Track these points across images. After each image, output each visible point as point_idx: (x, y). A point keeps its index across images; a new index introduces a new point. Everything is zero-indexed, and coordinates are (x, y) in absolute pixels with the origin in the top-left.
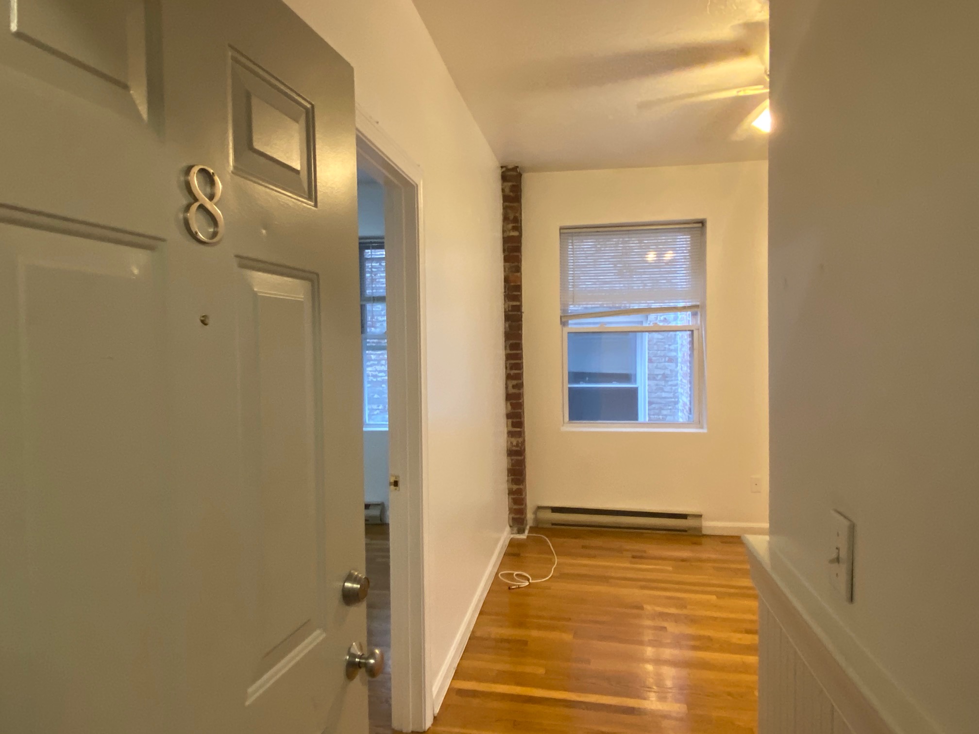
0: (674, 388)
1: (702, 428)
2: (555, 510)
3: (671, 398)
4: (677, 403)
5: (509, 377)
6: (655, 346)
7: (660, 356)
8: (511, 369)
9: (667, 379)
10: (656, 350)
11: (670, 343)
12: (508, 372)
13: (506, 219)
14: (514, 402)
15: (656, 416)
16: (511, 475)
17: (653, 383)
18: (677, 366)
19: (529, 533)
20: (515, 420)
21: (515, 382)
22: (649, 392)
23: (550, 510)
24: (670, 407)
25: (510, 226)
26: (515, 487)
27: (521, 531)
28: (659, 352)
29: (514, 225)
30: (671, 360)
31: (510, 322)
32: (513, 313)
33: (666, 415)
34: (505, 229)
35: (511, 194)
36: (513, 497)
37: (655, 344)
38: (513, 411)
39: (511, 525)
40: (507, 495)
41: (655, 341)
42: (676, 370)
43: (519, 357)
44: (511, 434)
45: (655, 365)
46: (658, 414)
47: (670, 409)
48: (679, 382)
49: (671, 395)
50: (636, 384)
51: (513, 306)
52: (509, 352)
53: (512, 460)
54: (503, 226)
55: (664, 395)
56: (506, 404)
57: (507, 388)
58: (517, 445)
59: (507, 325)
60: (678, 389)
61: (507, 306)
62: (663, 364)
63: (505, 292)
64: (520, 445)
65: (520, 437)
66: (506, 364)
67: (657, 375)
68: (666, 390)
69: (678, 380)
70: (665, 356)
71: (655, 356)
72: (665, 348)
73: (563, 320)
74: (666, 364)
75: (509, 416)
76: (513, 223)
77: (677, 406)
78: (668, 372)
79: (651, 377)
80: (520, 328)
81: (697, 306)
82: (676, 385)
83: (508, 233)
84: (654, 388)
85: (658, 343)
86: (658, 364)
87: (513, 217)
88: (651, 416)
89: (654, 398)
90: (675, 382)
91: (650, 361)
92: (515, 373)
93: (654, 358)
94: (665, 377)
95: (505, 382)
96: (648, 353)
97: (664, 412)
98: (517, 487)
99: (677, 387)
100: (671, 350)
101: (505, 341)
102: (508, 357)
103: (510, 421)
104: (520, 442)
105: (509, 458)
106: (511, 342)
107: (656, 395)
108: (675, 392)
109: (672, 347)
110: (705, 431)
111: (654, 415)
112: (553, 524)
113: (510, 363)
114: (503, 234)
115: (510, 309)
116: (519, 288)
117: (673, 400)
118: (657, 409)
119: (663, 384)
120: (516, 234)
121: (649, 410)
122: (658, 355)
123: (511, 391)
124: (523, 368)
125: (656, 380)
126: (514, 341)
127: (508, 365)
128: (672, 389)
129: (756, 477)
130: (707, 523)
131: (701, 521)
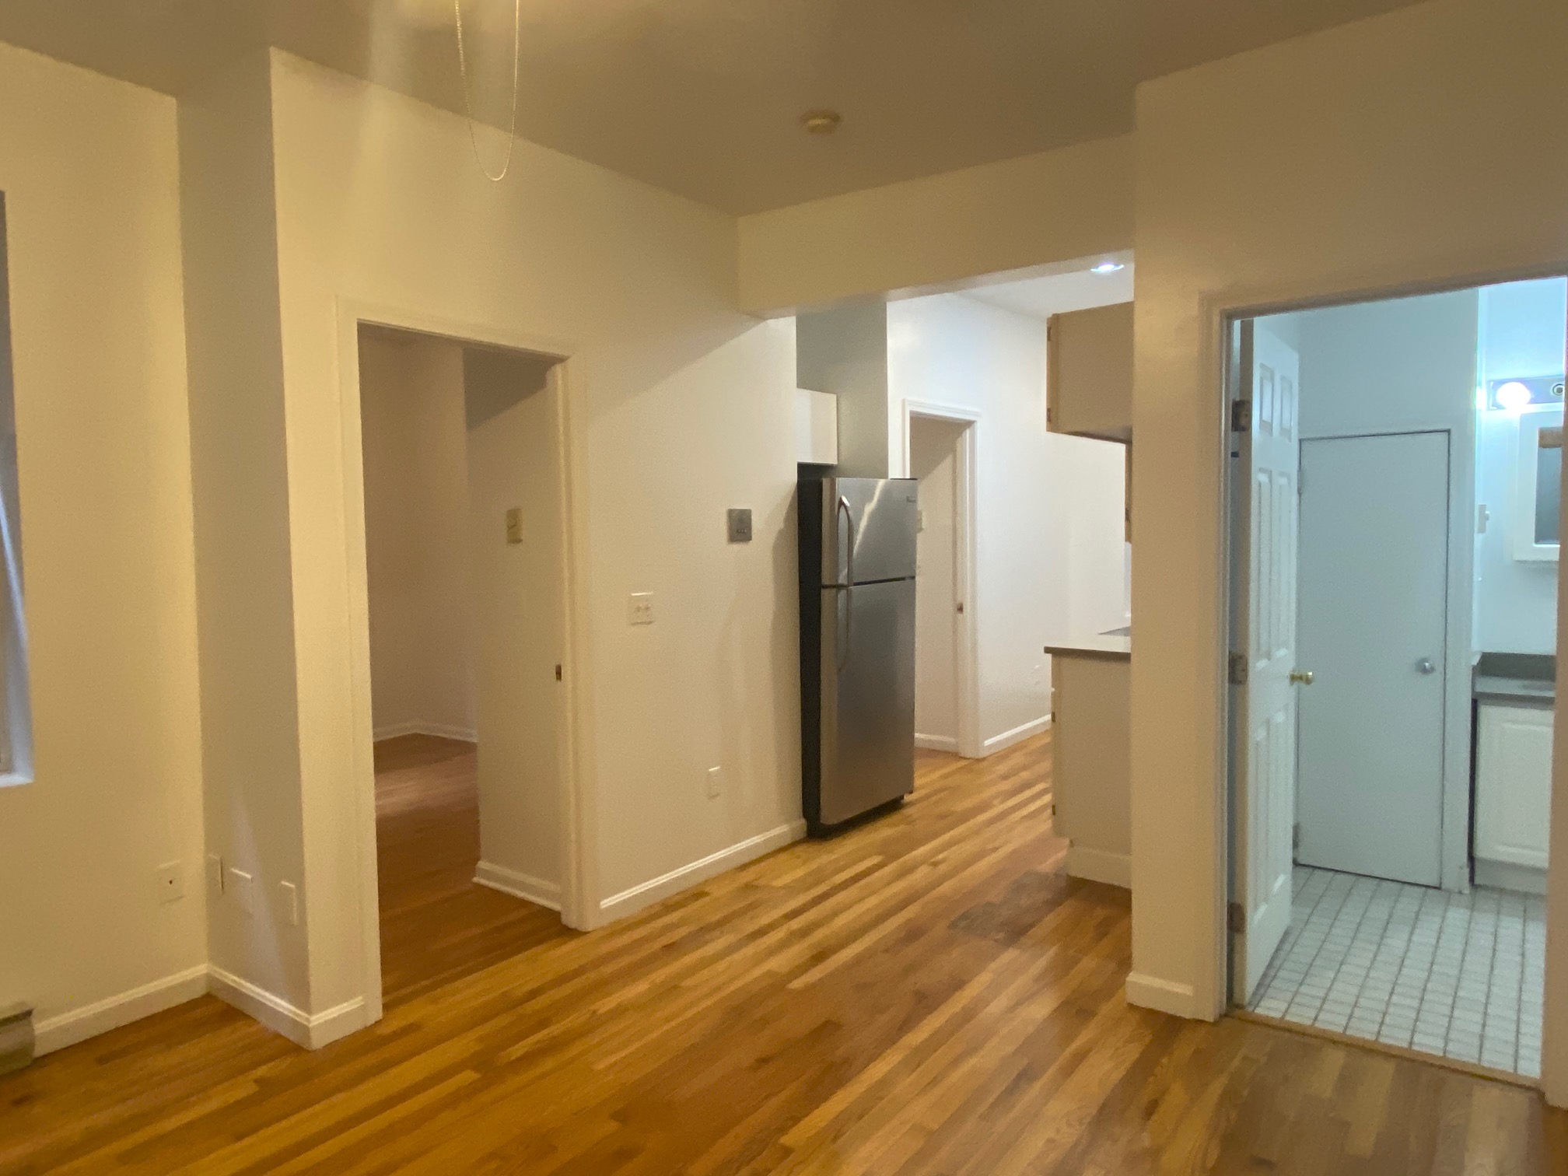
110: (17, 779)
129: (171, 863)
130: (41, 1026)
131: (30, 1024)
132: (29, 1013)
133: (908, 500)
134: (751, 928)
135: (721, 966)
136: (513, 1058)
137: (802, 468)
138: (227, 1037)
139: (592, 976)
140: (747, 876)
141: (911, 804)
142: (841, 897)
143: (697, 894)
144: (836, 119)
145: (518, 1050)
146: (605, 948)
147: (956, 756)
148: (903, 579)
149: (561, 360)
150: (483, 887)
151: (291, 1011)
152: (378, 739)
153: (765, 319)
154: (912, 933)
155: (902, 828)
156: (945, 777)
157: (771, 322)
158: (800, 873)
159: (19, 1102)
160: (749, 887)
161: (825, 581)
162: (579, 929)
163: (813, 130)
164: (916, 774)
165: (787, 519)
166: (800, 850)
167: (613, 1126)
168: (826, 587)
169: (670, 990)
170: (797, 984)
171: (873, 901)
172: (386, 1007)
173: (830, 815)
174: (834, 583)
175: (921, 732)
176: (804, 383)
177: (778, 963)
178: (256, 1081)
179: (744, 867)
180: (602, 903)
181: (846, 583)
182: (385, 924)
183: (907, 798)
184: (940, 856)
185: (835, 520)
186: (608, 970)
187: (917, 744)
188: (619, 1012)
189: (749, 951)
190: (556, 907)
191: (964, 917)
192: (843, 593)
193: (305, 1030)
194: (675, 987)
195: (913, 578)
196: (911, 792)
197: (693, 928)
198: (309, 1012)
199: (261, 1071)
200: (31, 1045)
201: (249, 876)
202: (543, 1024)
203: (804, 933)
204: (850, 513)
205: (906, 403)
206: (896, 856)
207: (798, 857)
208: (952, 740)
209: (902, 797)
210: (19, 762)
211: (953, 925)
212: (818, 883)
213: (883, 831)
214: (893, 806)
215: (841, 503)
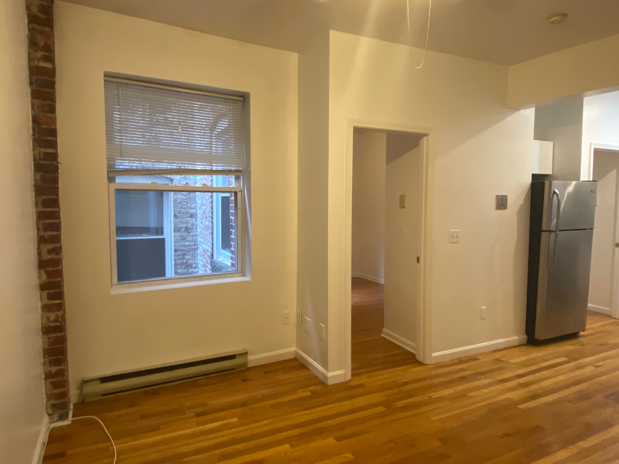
0: (194, 238)
1: (244, 275)
2: (105, 380)
3: (192, 246)
4: (196, 249)
5: (41, 240)
6: (179, 205)
7: (183, 213)
8: (45, 230)
9: (189, 231)
10: (180, 208)
11: (191, 203)
12: (42, 233)
13: (33, 44)
14: (50, 269)
15: (180, 261)
16: (48, 357)
17: (178, 234)
18: (197, 220)
19: (73, 417)
20: (51, 291)
21: (51, 246)
22: (175, 242)
23: (99, 382)
24: (191, 253)
25: (40, 54)
26: (54, 369)
27: (63, 417)
28: (183, 209)
29: (45, 54)
30: (192, 216)
31: (42, 173)
32: (47, 162)
33: (188, 260)
34: (32, 56)
35: (39, 14)
36: (52, 380)
37: (180, 203)
38: (49, 280)
39: (50, 412)
40: (44, 381)
41: (179, 201)
42: (196, 223)
43: (56, 215)
44: (46, 308)
45: (179, 220)
46: (182, 259)
47: (192, 254)
48: (198, 233)
49: (193, 243)
50: (163, 236)
51: (45, 154)
52: (41, 209)
53: (49, 338)
54: (29, 54)
55: (187, 243)
56: (39, 273)
57: (39, 253)
58: (56, 320)
59: (38, 177)
60: (197, 238)
61: (37, 152)
62: (186, 219)
63: (34, 135)
64: (60, 320)
65: (59, 311)
66: (38, 224)
67: (181, 228)
68: (188, 239)
69: (197, 231)
70: (187, 213)
71: (179, 213)
72: (188, 206)
73: (110, 175)
74: (188, 219)
75: (43, 287)
76: (44, 52)
77: (197, 252)
78: (189, 225)
79: (177, 230)
80: (55, 180)
81: (240, 171)
82: (196, 235)
83: (36, 62)
84: (179, 238)
85: (182, 203)
86: (182, 219)
87: (43, 44)
88: (177, 261)
89: (179, 246)
90: (195, 233)
91: (175, 216)
92: (51, 235)
93: (179, 215)
94: (187, 229)
95: (36, 246)
96: (174, 210)
97: (187, 257)
98: (57, 368)
99: (196, 237)
100: (192, 208)
101: (36, 196)
102: (40, 216)
103: (46, 292)
104: (60, 316)
105: (44, 336)
106: (44, 197)
107: (181, 244)
108: (195, 241)
109: (193, 206)
110: (247, 279)
111: (179, 260)
112: (102, 395)
113: (43, 224)
114: (29, 62)
115: (42, 156)
116: (53, 132)
117: (194, 247)
118: (181, 255)
119: (186, 235)
120: (48, 65)
121: (175, 256)
122: (182, 212)
123: (46, 257)
124: (61, 229)
125: (181, 232)
126: (49, 197)
127: (41, 226)
128: (192, 239)
129: (287, 312)
130: (251, 358)
131: (247, 357)
132: (247, 353)
133: (591, 191)
134: (500, 378)
135: (485, 391)
136: (398, 407)
137: (534, 176)
138: (301, 374)
139: (429, 382)
140: (498, 355)
141: (584, 336)
142: (545, 373)
143: (474, 358)
144: (565, 15)
145: (401, 404)
146: (434, 372)
147: (610, 317)
148: (586, 229)
149: (426, 135)
150: (385, 338)
151: (322, 370)
152: (353, 277)
153: (519, 110)
154: (583, 396)
155: (578, 347)
156: (603, 326)
157: (522, 111)
158: (522, 359)
159: (245, 380)
160: (498, 360)
161: (544, 227)
162: (423, 362)
163: (552, 23)
164: (587, 322)
165: (525, 200)
166: (523, 348)
167: (438, 444)
168: (544, 231)
169: (463, 395)
170: (522, 406)
171: (560, 378)
172: (353, 375)
173: (539, 335)
174: (548, 230)
175: (591, 303)
176: (537, 137)
177: (513, 395)
178: (311, 392)
179: (495, 351)
180: (433, 354)
181: (555, 230)
182: (353, 345)
183: (582, 333)
184: (600, 364)
185: (551, 200)
186: (437, 381)
187: (588, 309)
188: (442, 399)
189: (499, 387)
190: (414, 352)
191: (613, 394)
192: (553, 235)
193: (326, 377)
194: (465, 395)
195: (592, 229)
196: (584, 331)
197: (472, 372)
198: (328, 372)
199: (313, 388)
200: (247, 364)
201: (310, 320)
202: (410, 396)
203: (526, 385)
204: (559, 197)
205: (592, 144)
206: (575, 360)
207: (523, 352)
208: (608, 309)
209: (578, 333)
210: (248, 274)
211: (607, 397)
212: (532, 365)
213: (568, 347)
214: (574, 336)
215: (555, 192)
